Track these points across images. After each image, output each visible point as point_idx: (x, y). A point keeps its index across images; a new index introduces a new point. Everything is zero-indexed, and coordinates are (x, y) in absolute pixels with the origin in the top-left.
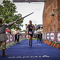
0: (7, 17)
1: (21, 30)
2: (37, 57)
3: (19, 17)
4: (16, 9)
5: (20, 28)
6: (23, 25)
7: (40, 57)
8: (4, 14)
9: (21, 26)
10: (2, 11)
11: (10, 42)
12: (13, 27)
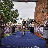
0: (6, 12)
1: (17, 23)
2: (29, 47)
3: (16, 12)
4: (13, 6)
5: (16, 21)
6: (18, 19)
7: (31, 47)
8: (4, 9)
9: (17, 19)
10: (2, 7)
11: (7, 32)
12: (10, 20)
